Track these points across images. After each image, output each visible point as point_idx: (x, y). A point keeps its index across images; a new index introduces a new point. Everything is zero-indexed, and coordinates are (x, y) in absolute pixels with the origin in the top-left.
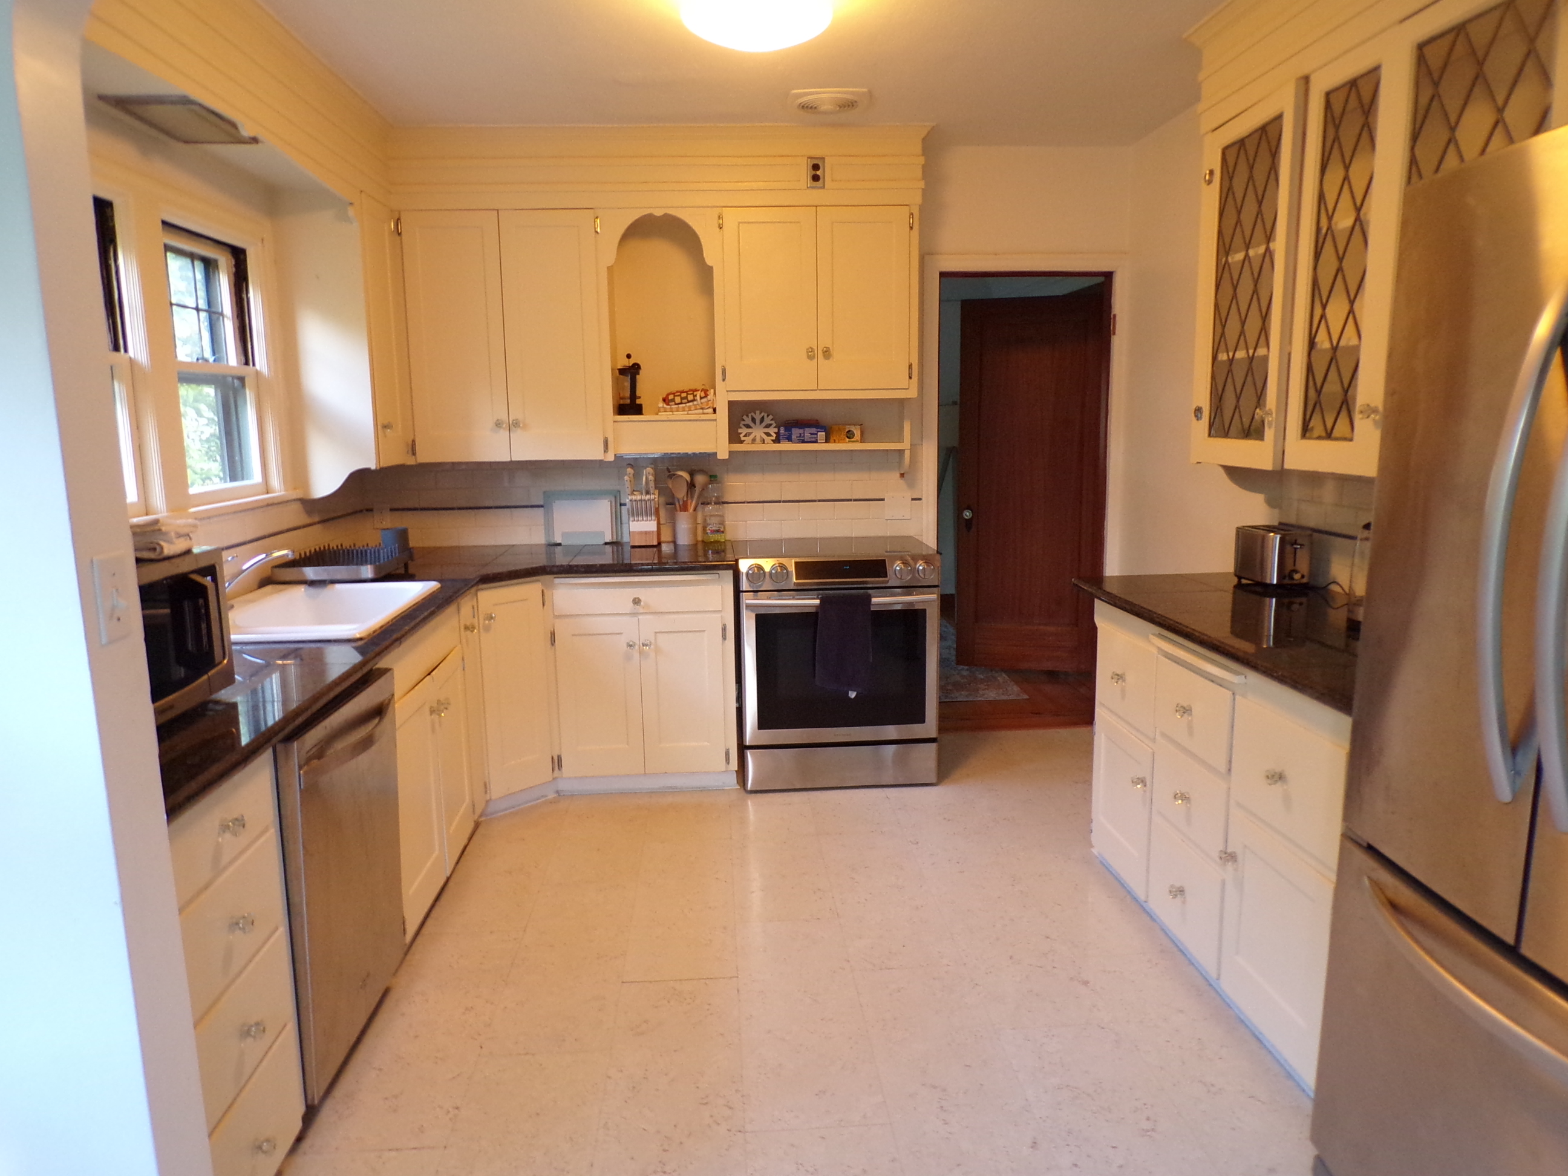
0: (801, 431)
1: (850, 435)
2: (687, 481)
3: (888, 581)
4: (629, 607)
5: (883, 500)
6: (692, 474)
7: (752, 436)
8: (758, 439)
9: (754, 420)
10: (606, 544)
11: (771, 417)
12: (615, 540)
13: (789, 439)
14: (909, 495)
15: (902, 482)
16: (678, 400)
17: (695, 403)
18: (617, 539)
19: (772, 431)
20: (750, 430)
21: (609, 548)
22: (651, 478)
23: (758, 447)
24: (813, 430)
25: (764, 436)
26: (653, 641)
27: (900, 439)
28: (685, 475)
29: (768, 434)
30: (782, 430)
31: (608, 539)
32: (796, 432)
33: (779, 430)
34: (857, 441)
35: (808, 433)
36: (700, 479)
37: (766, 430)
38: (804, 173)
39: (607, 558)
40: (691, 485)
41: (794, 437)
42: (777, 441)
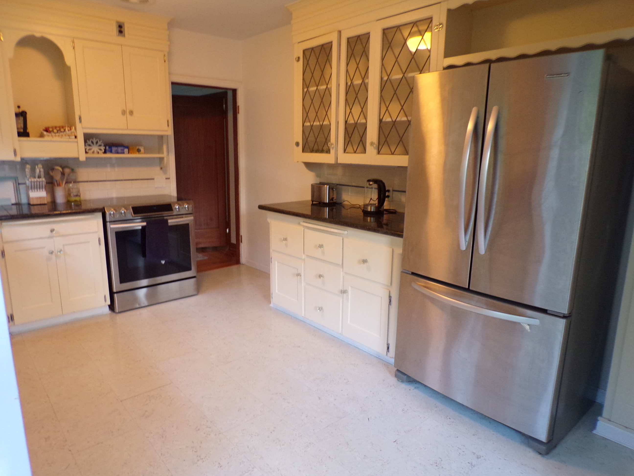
0: (116, 148)
1: (139, 151)
2: (61, 172)
3: (173, 213)
4: (48, 234)
5: (153, 179)
6: (63, 168)
7: (92, 151)
8: (95, 152)
9: (92, 142)
10: (13, 204)
11: (101, 141)
12: (17, 202)
13: (111, 152)
14: (164, 177)
15: (161, 171)
16: (55, 131)
17: (65, 133)
18: (18, 201)
19: (103, 148)
20: (90, 147)
21: (14, 207)
22: (42, 170)
23: (96, 155)
24: (122, 148)
25: (99, 151)
26: (63, 249)
27: (163, 153)
28: (60, 169)
29: (101, 150)
30: (107, 148)
31: (13, 201)
32: (114, 149)
33: (106, 148)
34: (142, 153)
35: (120, 149)
36: (67, 171)
37: (100, 148)
38: (115, 29)
39: (14, 211)
40: (63, 174)
41: (113, 151)
42: (105, 152)
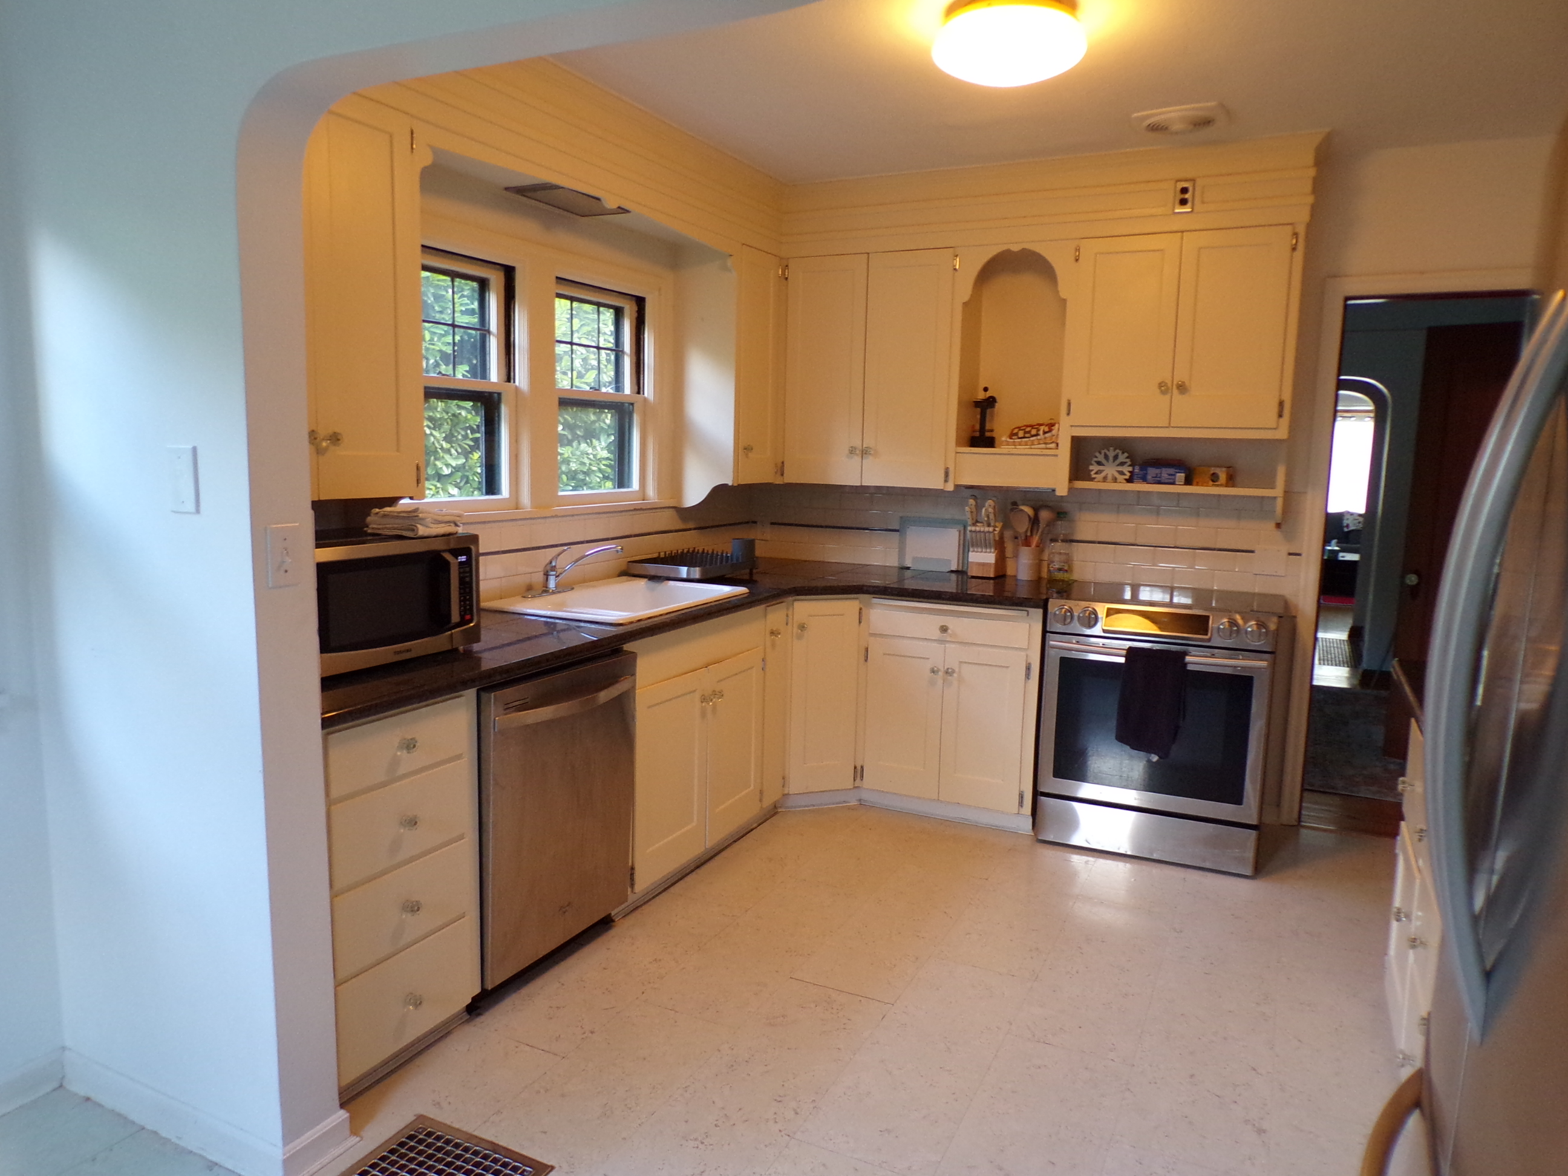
0: (1158, 471)
1: (1214, 478)
2: (1029, 516)
3: (1209, 640)
4: (936, 634)
5: (1252, 552)
6: (1036, 510)
7: (1103, 474)
8: (1110, 477)
9: (1106, 457)
10: (952, 571)
11: (1126, 455)
12: (960, 569)
13: (1144, 479)
14: (1285, 549)
15: (1277, 534)
16: (1021, 434)
17: (1039, 437)
18: (963, 567)
19: (1126, 469)
20: (1101, 468)
21: (954, 577)
22: (991, 510)
23: (1110, 486)
24: (1171, 471)
25: (1117, 475)
26: (957, 670)
27: (1272, 486)
28: (1028, 510)
29: (1121, 473)
30: (1137, 470)
31: (954, 568)
32: (1152, 472)
33: (1134, 469)
34: (1221, 485)
35: (1165, 473)
36: (1045, 515)
37: (1120, 469)
38: (1171, 193)
39: (951, 586)
40: (1035, 521)
41: (1149, 477)
42: (1129, 481)
